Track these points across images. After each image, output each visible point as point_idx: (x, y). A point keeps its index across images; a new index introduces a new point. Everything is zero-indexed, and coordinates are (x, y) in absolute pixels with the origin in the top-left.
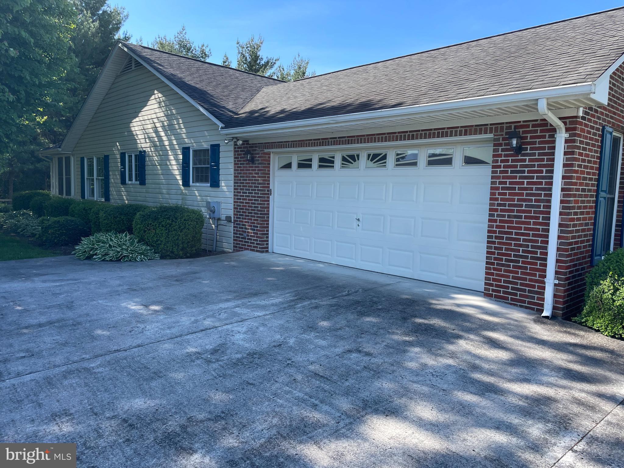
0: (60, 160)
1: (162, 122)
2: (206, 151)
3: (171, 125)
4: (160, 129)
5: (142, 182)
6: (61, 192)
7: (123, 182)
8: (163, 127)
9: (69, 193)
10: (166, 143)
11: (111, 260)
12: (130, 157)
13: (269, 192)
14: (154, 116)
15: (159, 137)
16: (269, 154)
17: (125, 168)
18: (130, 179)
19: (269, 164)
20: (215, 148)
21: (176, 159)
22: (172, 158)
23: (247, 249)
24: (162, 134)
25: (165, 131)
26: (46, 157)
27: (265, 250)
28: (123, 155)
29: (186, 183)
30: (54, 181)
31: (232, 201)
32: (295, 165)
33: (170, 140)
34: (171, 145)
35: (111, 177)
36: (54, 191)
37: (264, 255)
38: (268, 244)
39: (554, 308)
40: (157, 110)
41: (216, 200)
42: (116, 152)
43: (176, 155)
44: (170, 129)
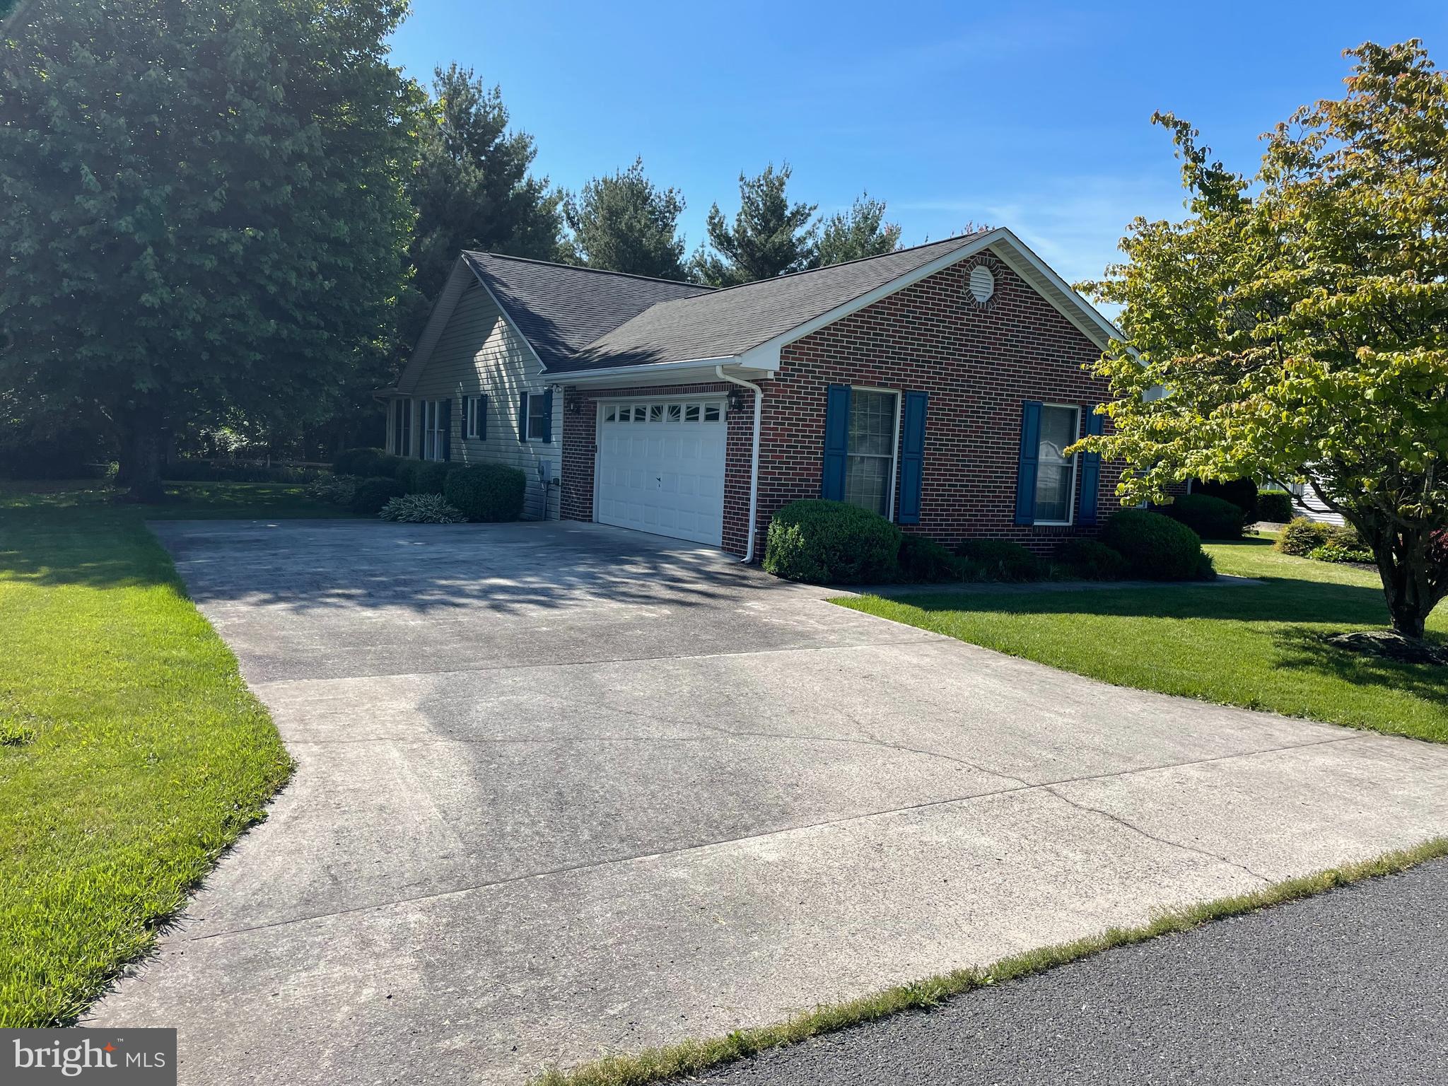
0: (399, 403)
1: (504, 358)
2: (540, 396)
3: (512, 362)
4: (502, 367)
5: (483, 435)
6: (398, 452)
7: (464, 437)
8: (504, 364)
9: (406, 453)
10: (507, 385)
11: (415, 522)
12: (473, 401)
13: (595, 449)
14: (497, 350)
15: (501, 377)
16: (595, 403)
17: (466, 417)
18: (472, 434)
19: (595, 415)
20: (549, 394)
21: (515, 407)
22: (511, 405)
23: (571, 518)
24: (504, 373)
25: (507, 370)
26: (381, 399)
27: (588, 518)
28: (465, 399)
29: (522, 439)
30: (391, 435)
31: (560, 459)
32: (617, 417)
33: (510, 382)
34: (511, 388)
35: (453, 429)
36: (390, 449)
37: (586, 527)
38: (591, 512)
39: (755, 555)
40: (501, 343)
41: (547, 458)
42: (459, 395)
43: (514, 401)
44: (510, 366)
